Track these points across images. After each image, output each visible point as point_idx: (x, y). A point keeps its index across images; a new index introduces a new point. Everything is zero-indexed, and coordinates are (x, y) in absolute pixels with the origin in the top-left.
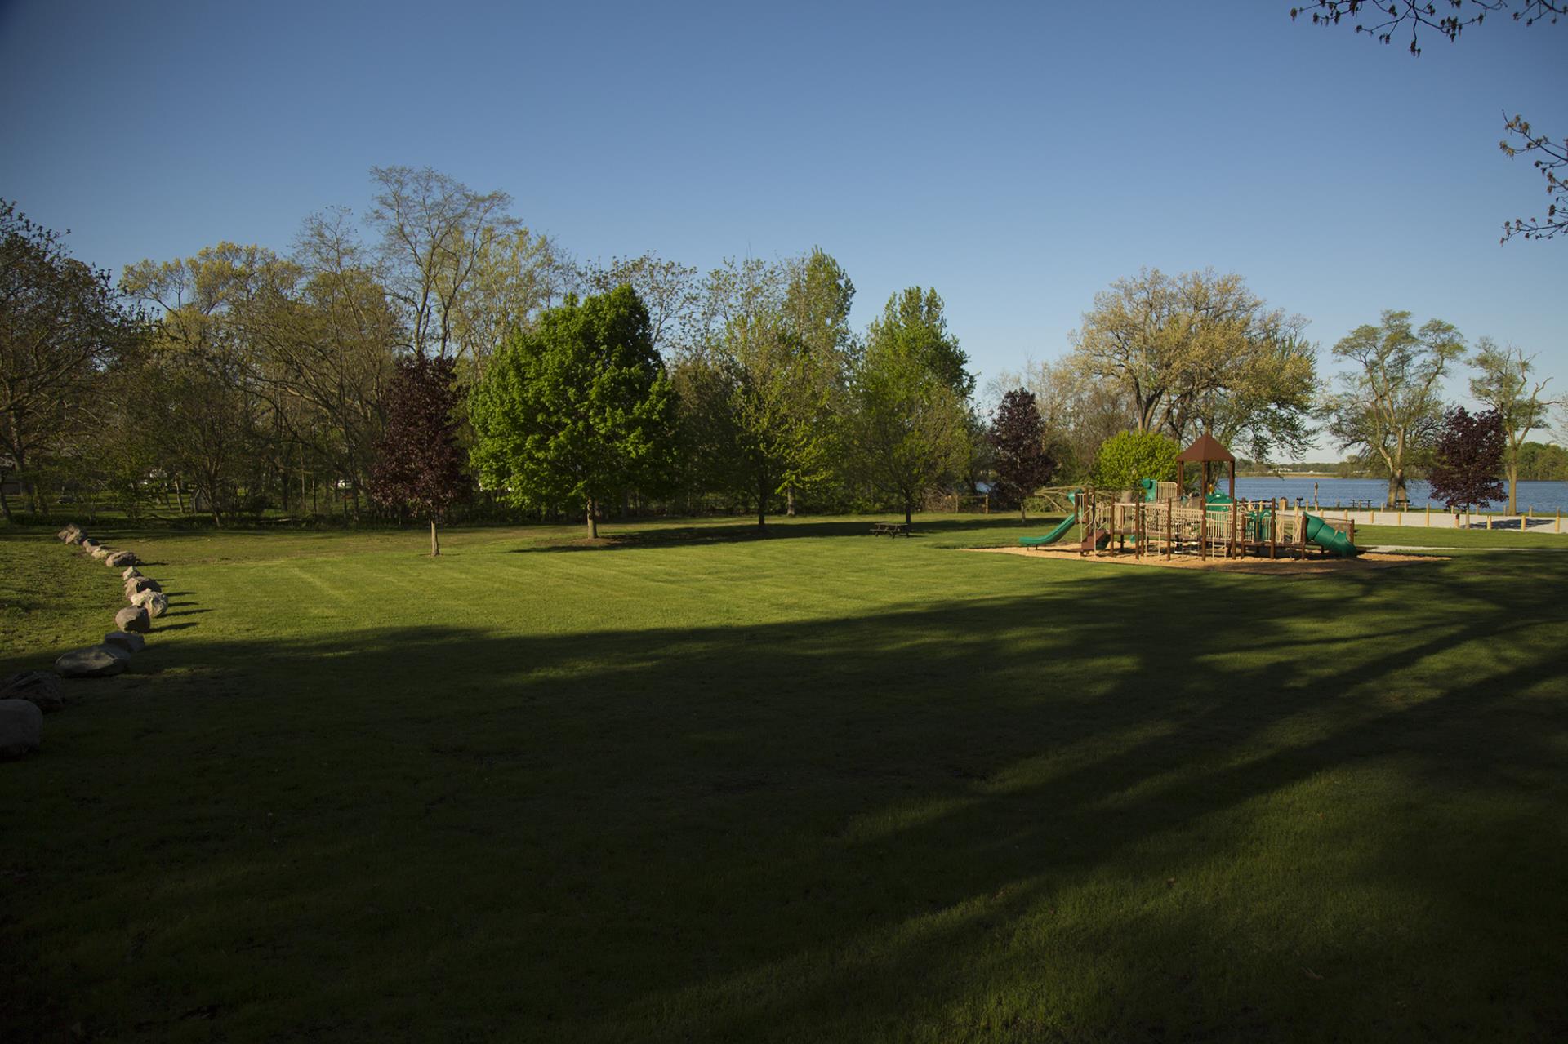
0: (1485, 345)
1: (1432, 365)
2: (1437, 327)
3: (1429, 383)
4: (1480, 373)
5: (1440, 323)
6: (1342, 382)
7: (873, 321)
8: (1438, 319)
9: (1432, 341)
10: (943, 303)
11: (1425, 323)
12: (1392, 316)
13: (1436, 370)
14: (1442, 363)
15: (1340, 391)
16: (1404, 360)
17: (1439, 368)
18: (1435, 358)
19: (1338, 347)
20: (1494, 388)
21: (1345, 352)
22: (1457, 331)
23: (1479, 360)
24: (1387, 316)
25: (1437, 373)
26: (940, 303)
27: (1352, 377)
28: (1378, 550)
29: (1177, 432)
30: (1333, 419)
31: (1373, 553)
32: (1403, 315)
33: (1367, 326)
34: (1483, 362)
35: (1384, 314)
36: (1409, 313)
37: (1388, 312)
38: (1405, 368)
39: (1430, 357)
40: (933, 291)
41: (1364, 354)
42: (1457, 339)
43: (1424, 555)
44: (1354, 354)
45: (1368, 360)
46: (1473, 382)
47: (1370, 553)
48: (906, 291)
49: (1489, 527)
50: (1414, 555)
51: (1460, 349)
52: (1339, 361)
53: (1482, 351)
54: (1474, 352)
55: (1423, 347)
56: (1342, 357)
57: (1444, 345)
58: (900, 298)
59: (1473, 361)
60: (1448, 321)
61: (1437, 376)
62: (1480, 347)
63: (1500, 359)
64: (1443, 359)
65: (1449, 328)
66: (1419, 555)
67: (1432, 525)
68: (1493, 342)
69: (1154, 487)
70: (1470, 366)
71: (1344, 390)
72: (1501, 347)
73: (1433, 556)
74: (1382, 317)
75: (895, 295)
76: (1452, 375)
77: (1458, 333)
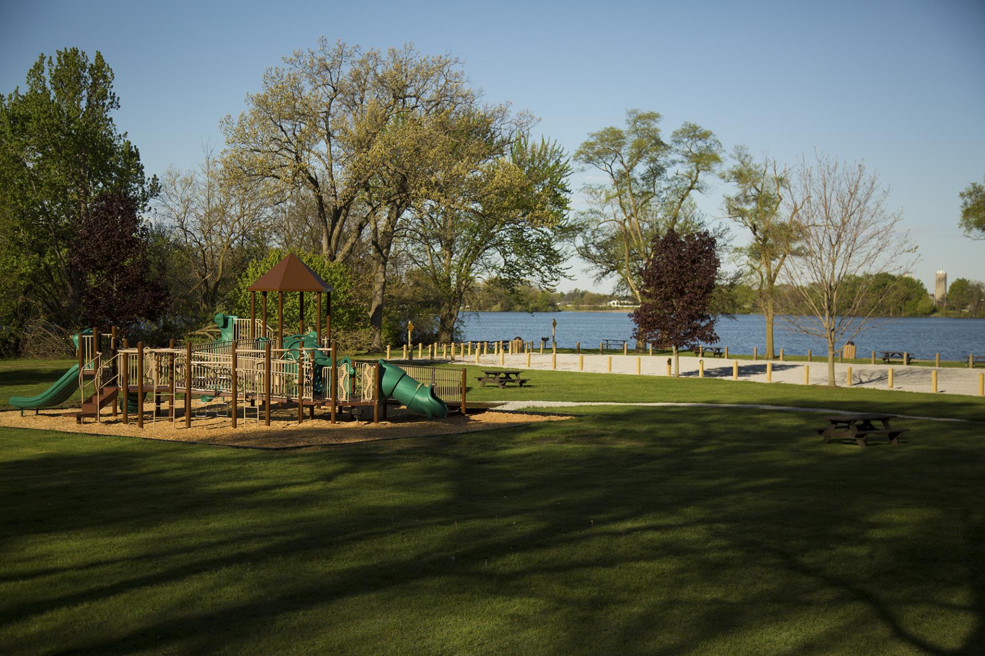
0: (740, 155)
1: (685, 179)
2: (693, 133)
3: (683, 200)
4: (733, 189)
5: (695, 128)
6: (587, 196)
7: (12, 92)
8: (693, 123)
9: (687, 149)
10: (112, 75)
11: (678, 127)
12: (640, 117)
13: (689, 185)
14: (697, 177)
15: (585, 208)
16: (656, 172)
17: (693, 183)
18: (689, 170)
19: (581, 153)
20: (750, 207)
21: (589, 160)
22: (716, 138)
23: (734, 173)
24: (633, 117)
25: (691, 188)
26: (109, 74)
27: (599, 191)
28: (505, 408)
29: (382, 255)
30: (579, 241)
31: (496, 411)
32: (653, 117)
33: (611, 128)
34: (740, 176)
35: (629, 114)
36: (657, 116)
37: (635, 112)
38: (657, 181)
39: (683, 169)
40: (99, 57)
41: (609, 162)
42: (714, 148)
43: (549, 414)
44: (599, 163)
45: (614, 170)
46: (729, 199)
47: (492, 411)
48: (59, 53)
49: (701, 375)
50: (539, 413)
51: (716, 159)
52: (582, 170)
53: (738, 163)
54: (730, 164)
55: (678, 157)
56: (587, 166)
57: (701, 155)
58: (50, 62)
59: (727, 175)
60: (705, 127)
61: (692, 191)
62: (735, 158)
63: (756, 174)
64: (698, 171)
65: (705, 136)
66: (544, 414)
67: (645, 372)
68: (749, 153)
69: (230, 326)
70: (723, 180)
71: (589, 207)
72: (757, 161)
73: (559, 415)
74: (627, 117)
75: (42, 58)
76: (708, 191)
77: (717, 141)
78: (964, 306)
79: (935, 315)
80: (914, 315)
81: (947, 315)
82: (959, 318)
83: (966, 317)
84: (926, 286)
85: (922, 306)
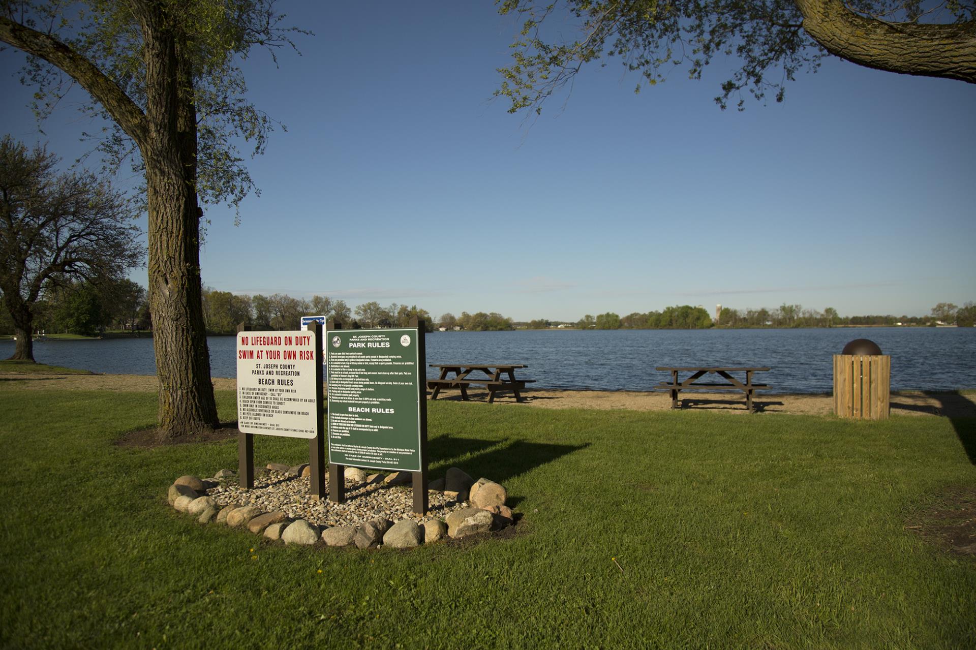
78: (727, 322)
79: (713, 327)
80: (702, 328)
81: (719, 328)
82: (725, 329)
83: (729, 328)
84: (709, 312)
85: (706, 323)
